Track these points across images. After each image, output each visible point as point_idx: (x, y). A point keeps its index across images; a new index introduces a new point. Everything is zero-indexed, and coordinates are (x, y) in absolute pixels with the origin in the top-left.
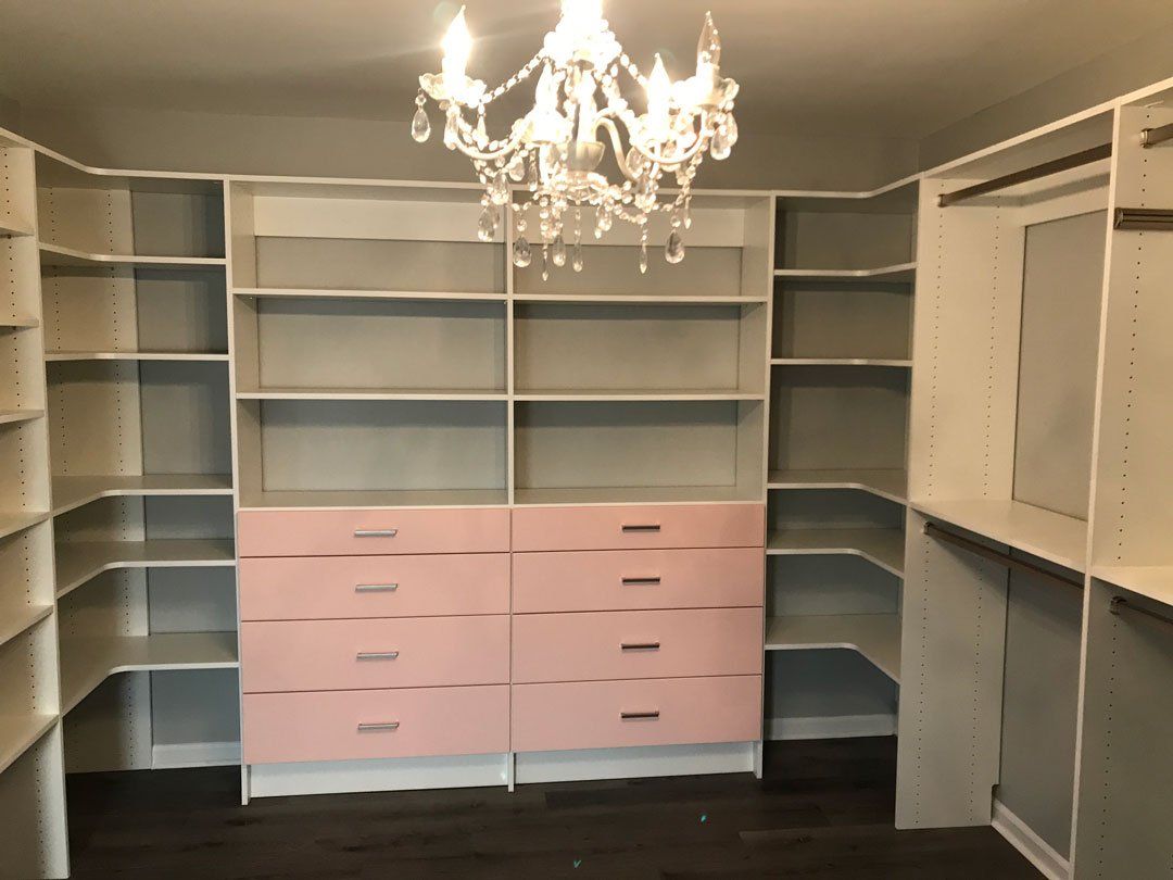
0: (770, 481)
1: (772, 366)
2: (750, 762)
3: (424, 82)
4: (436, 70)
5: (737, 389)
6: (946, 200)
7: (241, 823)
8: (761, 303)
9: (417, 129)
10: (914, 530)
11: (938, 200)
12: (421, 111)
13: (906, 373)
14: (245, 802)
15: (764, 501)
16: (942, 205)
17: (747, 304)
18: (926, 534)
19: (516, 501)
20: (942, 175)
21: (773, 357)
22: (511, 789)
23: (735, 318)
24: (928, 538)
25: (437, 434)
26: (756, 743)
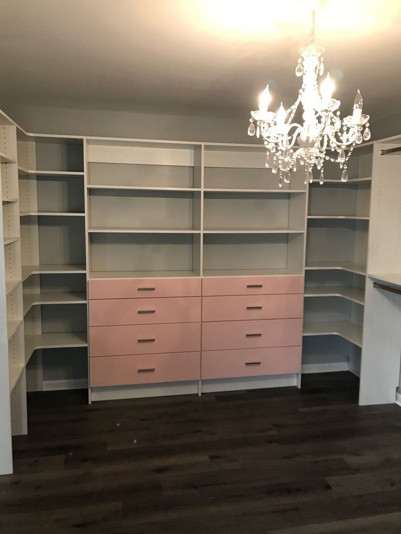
0: (306, 266)
1: (308, 219)
2: (296, 382)
3: (252, 113)
4: (256, 109)
5: (288, 229)
6: (384, 152)
7: (92, 411)
8: (303, 193)
9: (250, 131)
10: (369, 285)
11: (381, 152)
12: (252, 124)
13: (366, 222)
14: (90, 403)
15: (303, 275)
16: (382, 154)
17: (294, 193)
18: (374, 287)
19: (203, 276)
20: (383, 143)
21: (308, 215)
22: (200, 395)
23: (287, 199)
24: (374, 289)
25: (164, 247)
26: (298, 374)
